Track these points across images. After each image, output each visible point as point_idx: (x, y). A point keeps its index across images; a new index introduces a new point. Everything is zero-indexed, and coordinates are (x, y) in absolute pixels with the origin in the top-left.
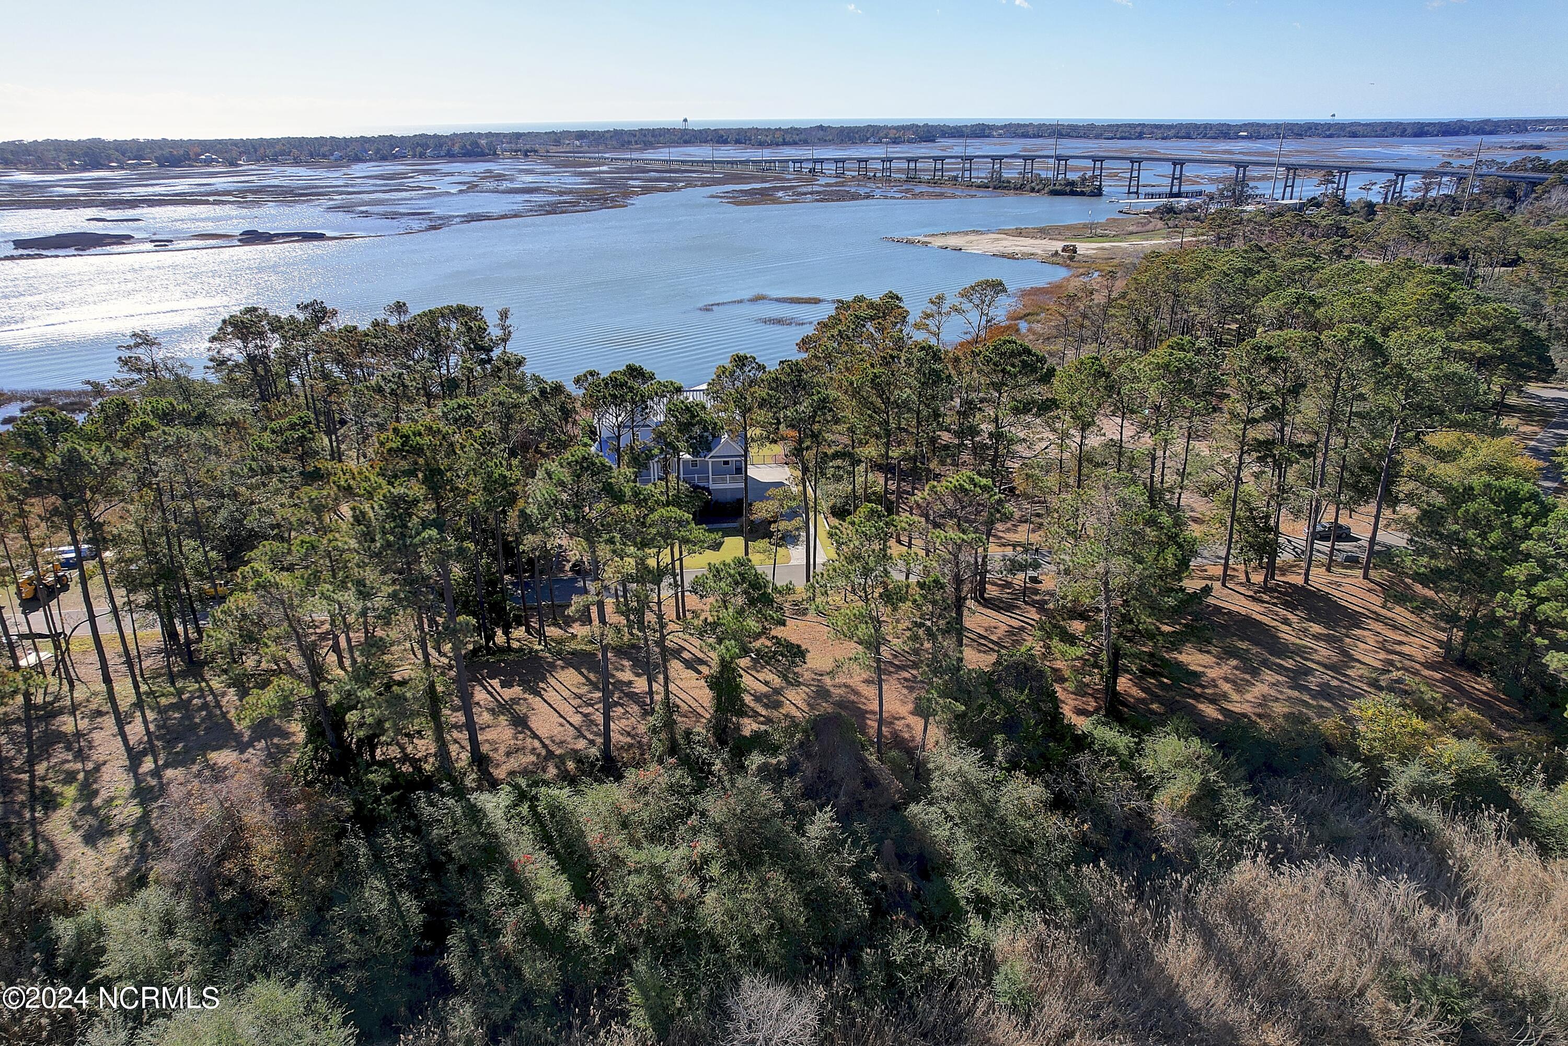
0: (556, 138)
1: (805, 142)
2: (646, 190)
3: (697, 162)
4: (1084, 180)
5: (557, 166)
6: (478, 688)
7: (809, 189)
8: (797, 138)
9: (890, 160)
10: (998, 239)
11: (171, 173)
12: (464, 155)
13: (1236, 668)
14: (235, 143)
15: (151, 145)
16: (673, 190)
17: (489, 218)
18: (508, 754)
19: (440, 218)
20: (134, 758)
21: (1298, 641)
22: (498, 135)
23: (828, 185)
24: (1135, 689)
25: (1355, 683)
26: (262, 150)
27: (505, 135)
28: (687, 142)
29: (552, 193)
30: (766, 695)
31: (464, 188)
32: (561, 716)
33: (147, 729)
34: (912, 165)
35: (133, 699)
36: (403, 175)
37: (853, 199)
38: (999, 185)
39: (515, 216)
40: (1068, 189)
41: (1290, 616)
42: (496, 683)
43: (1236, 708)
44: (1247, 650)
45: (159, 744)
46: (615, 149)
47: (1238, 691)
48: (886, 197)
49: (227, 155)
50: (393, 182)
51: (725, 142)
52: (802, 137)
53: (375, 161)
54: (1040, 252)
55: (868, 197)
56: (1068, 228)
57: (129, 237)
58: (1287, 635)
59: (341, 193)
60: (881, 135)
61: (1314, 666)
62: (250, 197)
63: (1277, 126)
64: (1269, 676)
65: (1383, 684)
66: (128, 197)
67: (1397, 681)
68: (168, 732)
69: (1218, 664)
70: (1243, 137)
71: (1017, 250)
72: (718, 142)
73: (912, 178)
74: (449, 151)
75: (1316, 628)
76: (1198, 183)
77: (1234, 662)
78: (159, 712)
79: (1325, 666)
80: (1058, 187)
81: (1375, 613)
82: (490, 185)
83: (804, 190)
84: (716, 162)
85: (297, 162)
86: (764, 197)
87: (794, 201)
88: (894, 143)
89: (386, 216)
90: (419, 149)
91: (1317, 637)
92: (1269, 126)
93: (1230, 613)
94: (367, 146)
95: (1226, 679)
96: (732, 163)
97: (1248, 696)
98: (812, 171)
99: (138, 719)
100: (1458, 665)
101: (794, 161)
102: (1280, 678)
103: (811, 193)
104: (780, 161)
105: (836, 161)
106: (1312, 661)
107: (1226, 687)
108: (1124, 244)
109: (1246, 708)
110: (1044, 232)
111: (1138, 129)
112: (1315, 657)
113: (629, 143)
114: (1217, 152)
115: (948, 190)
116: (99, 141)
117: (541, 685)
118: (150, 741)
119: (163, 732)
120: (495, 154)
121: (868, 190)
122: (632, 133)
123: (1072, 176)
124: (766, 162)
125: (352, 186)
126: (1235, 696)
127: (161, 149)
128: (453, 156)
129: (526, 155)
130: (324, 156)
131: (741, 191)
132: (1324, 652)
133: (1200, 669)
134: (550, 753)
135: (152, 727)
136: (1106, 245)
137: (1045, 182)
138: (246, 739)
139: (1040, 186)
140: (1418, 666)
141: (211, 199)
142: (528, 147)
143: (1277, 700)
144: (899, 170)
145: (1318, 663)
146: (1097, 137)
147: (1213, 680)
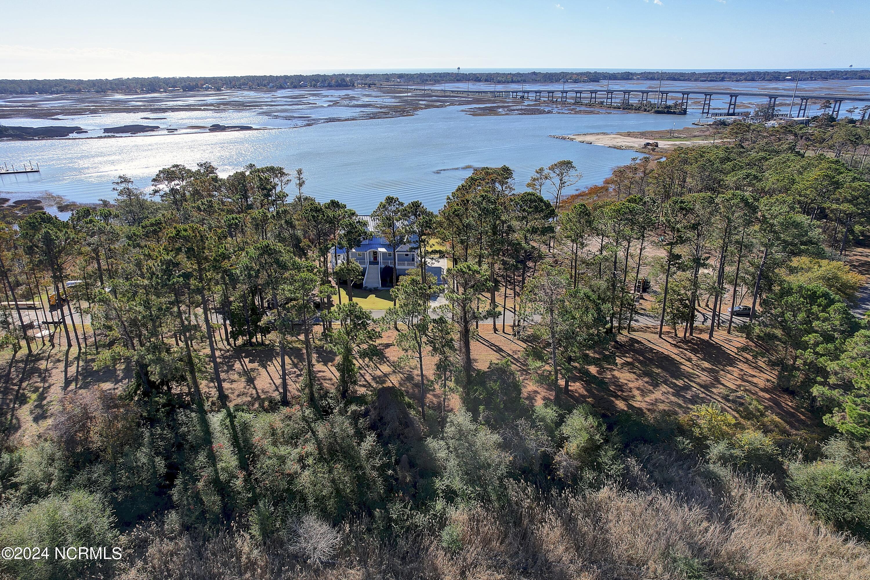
0: (387, 77)
1: (525, 81)
2: (427, 107)
3: (460, 91)
4: (676, 105)
5: (384, 93)
6: (238, 362)
7: (518, 107)
8: (520, 79)
9: (566, 92)
10: (615, 138)
11: (188, 95)
12: (337, 86)
13: (647, 382)
14: (221, 79)
15: (182, 80)
16: (442, 107)
17: (339, 120)
18: (238, 396)
19: (314, 120)
20: (68, 382)
21: (692, 371)
22: (357, 75)
23: (528, 105)
24: (582, 389)
25: (715, 397)
26: (234, 83)
27: (360, 75)
28: (458, 81)
29: (377, 107)
30: (379, 377)
31: (332, 104)
32: (272, 379)
33: (77, 370)
34: (578, 95)
35: (76, 355)
36: (302, 96)
37: (540, 114)
38: (626, 107)
39: (353, 119)
40: (666, 110)
41: (693, 356)
42: (247, 360)
43: (636, 405)
44: (658, 374)
45: (80, 378)
46: (418, 84)
47: (643, 396)
48: (559, 113)
49: (216, 85)
50: (297, 100)
51: (480, 81)
52: (523, 78)
53: (290, 88)
54: (636, 146)
55: (549, 112)
56: (658, 132)
57: (158, 127)
58: (687, 367)
59: (267, 105)
60: (568, 77)
61: (694, 385)
62: (222, 107)
63: (812, 73)
64: (664, 388)
65: (731, 398)
66: (164, 107)
67: (739, 397)
68: (86, 372)
69: (637, 379)
70: (788, 80)
71: (624, 144)
72: (475, 81)
73: (578, 102)
74: (329, 83)
75: (706, 365)
76: (749, 107)
77: (646, 379)
78: (86, 362)
79: (701, 386)
80: (660, 109)
81: (746, 358)
82: (346, 102)
83: (515, 108)
84: (470, 92)
85: (251, 89)
86: (491, 111)
87: (507, 114)
88: (575, 82)
89: (286, 118)
90: (313, 83)
91: (703, 370)
92: (806, 73)
93: (658, 352)
94: (287, 80)
95: (638, 389)
96: (479, 92)
97: (647, 399)
98: (522, 97)
99: (75, 365)
100: (783, 391)
101: (513, 92)
102: (671, 390)
103: (517, 110)
104: (505, 92)
105: (536, 92)
106: (695, 382)
107: (636, 393)
108: (688, 143)
109: (643, 406)
110: (643, 135)
111: (722, 76)
112: (698, 380)
113: (427, 80)
114: (768, 89)
115: (597, 109)
116: (157, 78)
117: (269, 363)
118: (77, 376)
119: (84, 371)
120: (353, 85)
121: (550, 109)
122: (429, 75)
123: (670, 103)
124: (497, 92)
125: (274, 102)
126: (639, 398)
127: (185, 82)
128: (331, 86)
129: (370, 87)
130: (265, 86)
131: (479, 108)
132: (704, 378)
133: (626, 382)
134: (259, 397)
135: (80, 369)
136: (677, 143)
137: (652, 106)
138: (120, 378)
139: (650, 108)
140: (757, 390)
141: (202, 108)
142: (371, 82)
143: (663, 402)
144: (572, 98)
145: (698, 384)
146: (696, 80)
147: (631, 388)
